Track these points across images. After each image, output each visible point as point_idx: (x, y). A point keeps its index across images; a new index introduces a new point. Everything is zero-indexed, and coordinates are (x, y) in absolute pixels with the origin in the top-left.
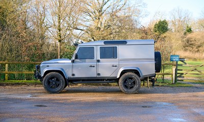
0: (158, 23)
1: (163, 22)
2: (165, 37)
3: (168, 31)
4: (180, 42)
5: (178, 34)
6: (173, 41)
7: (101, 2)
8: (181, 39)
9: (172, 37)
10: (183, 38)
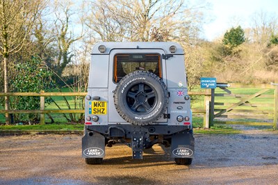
0: (229, 32)
1: (237, 29)
2: (240, 51)
3: (244, 43)
4: (261, 58)
5: (258, 46)
6: (251, 56)
7: (147, 2)
8: (262, 53)
9: (250, 50)
10: (265, 51)
